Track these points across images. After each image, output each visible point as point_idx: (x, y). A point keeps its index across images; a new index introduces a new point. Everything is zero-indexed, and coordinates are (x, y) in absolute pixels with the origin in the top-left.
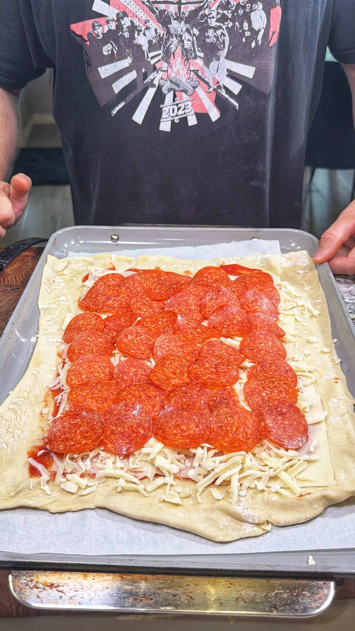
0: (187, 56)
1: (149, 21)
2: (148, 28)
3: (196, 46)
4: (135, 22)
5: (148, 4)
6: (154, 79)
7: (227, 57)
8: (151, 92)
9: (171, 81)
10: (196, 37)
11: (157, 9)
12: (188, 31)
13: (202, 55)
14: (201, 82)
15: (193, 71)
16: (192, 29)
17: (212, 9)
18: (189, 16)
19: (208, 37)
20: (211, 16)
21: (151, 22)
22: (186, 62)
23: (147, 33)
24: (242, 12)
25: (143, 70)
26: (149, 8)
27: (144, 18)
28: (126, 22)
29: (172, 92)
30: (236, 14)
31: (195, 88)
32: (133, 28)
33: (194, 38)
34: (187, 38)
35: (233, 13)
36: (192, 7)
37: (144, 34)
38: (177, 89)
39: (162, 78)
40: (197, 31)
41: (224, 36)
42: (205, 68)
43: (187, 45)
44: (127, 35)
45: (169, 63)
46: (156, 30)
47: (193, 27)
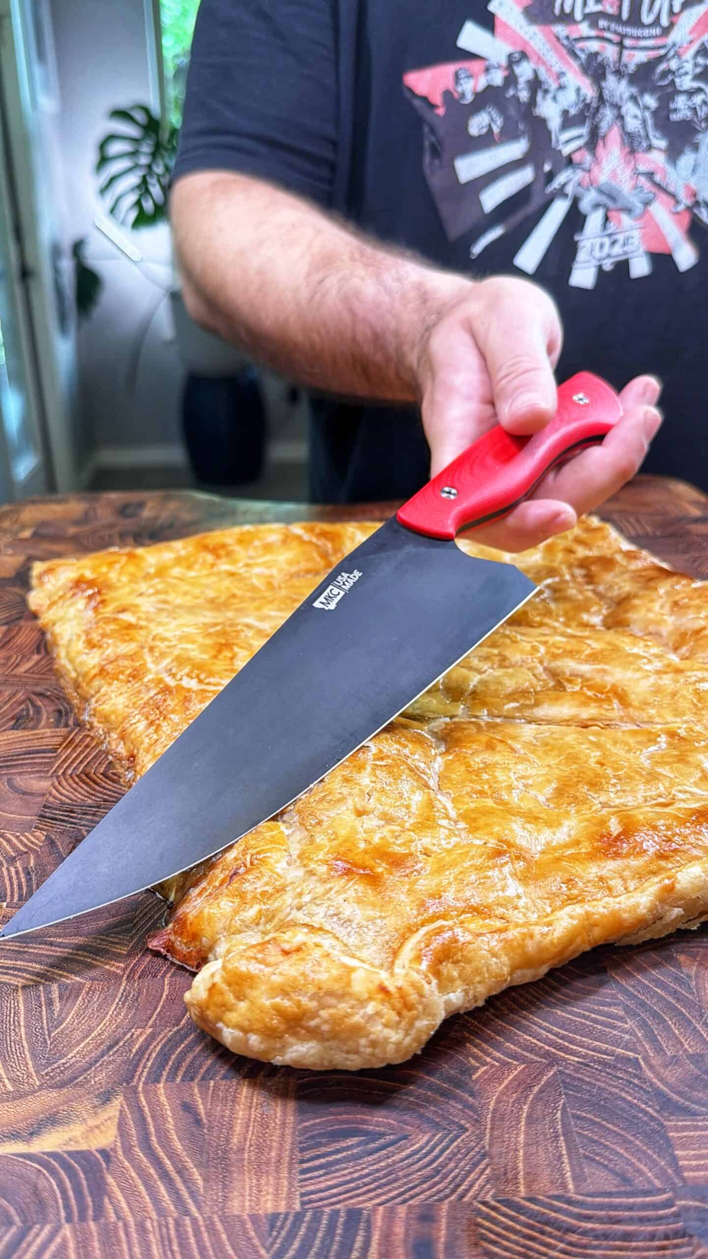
0: (631, 146)
1: (564, 73)
2: (561, 87)
3: (650, 128)
4: (539, 73)
6: (565, 185)
8: (558, 211)
9: (600, 191)
10: (652, 112)
11: (580, 51)
12: (634, 99)
13: (662, 143)
14: (659, 194)
15: (642, 173)
16: (643, 96)
17: (684, 58)
18: (637, 71)
19: (675, 110)
20: (682, 71)
21: (568, 76)
22: (628, 156)
23: (559, 96)
25: (547, 168)
26: (567, 48)
27: (557, 66)
28: (524, 71)
29: (601, 211)
31: (647, 203)
32: (536, 84)
33: (647, 114)
34: (632, 112)
36: (641, 57)
37: (554, 98)
38: (610, 204)
39: (580, 185)
40: (651, 101)
42: (669, 169)
43: (633, 125)
44: (524, 95)
45: (594, 155)
46: (578, 90)
47: (642, 92)
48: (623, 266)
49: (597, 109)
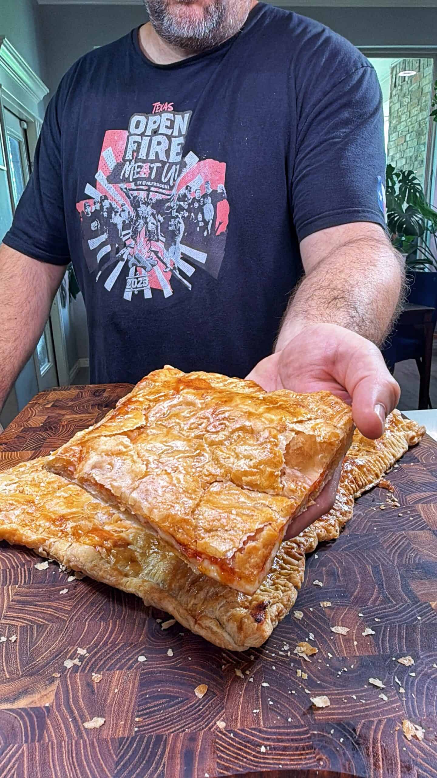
0: (150, 237)
1: (125, 204)
2: (123, 211)
3: (159, 231)
4: (113, 204)
5: (125, 190)
6: (124, 254)
7: (181, 243)
8: (121, 265)
9: (135, 258)
10: (161, 224)
11: (132, 195)
12: (153, 215)
13: (163, 239)
14: (159, 262)
15: (154, 251)
16: (158, 215)
18: (156, 203)
19: (170, 225)
20: (174, 208)
21: (126, 205)
22: (148, 242)
23: (122, 214)
24: (197, 205)
25: (117, 246)
26: (126, 194)
27: (121, 201)
28: (106, 204)
29: (135, 267)
30: (192, 206)
31: (153, 266)
32: (111, 209)
33: (159, 223)
34: (152, 221)
35: (189, 205)
37: (120, 215)
38: (138, 265)
39: (130, 254)
40: (162, 218)
41: (180, 223)
42: (165, 251)
43: (152, 227)
44: (105, 214)
45: (136, 241)
46: (129, 212)
47: (158, 213)
48: (141, 292)
49: (136, 221)
